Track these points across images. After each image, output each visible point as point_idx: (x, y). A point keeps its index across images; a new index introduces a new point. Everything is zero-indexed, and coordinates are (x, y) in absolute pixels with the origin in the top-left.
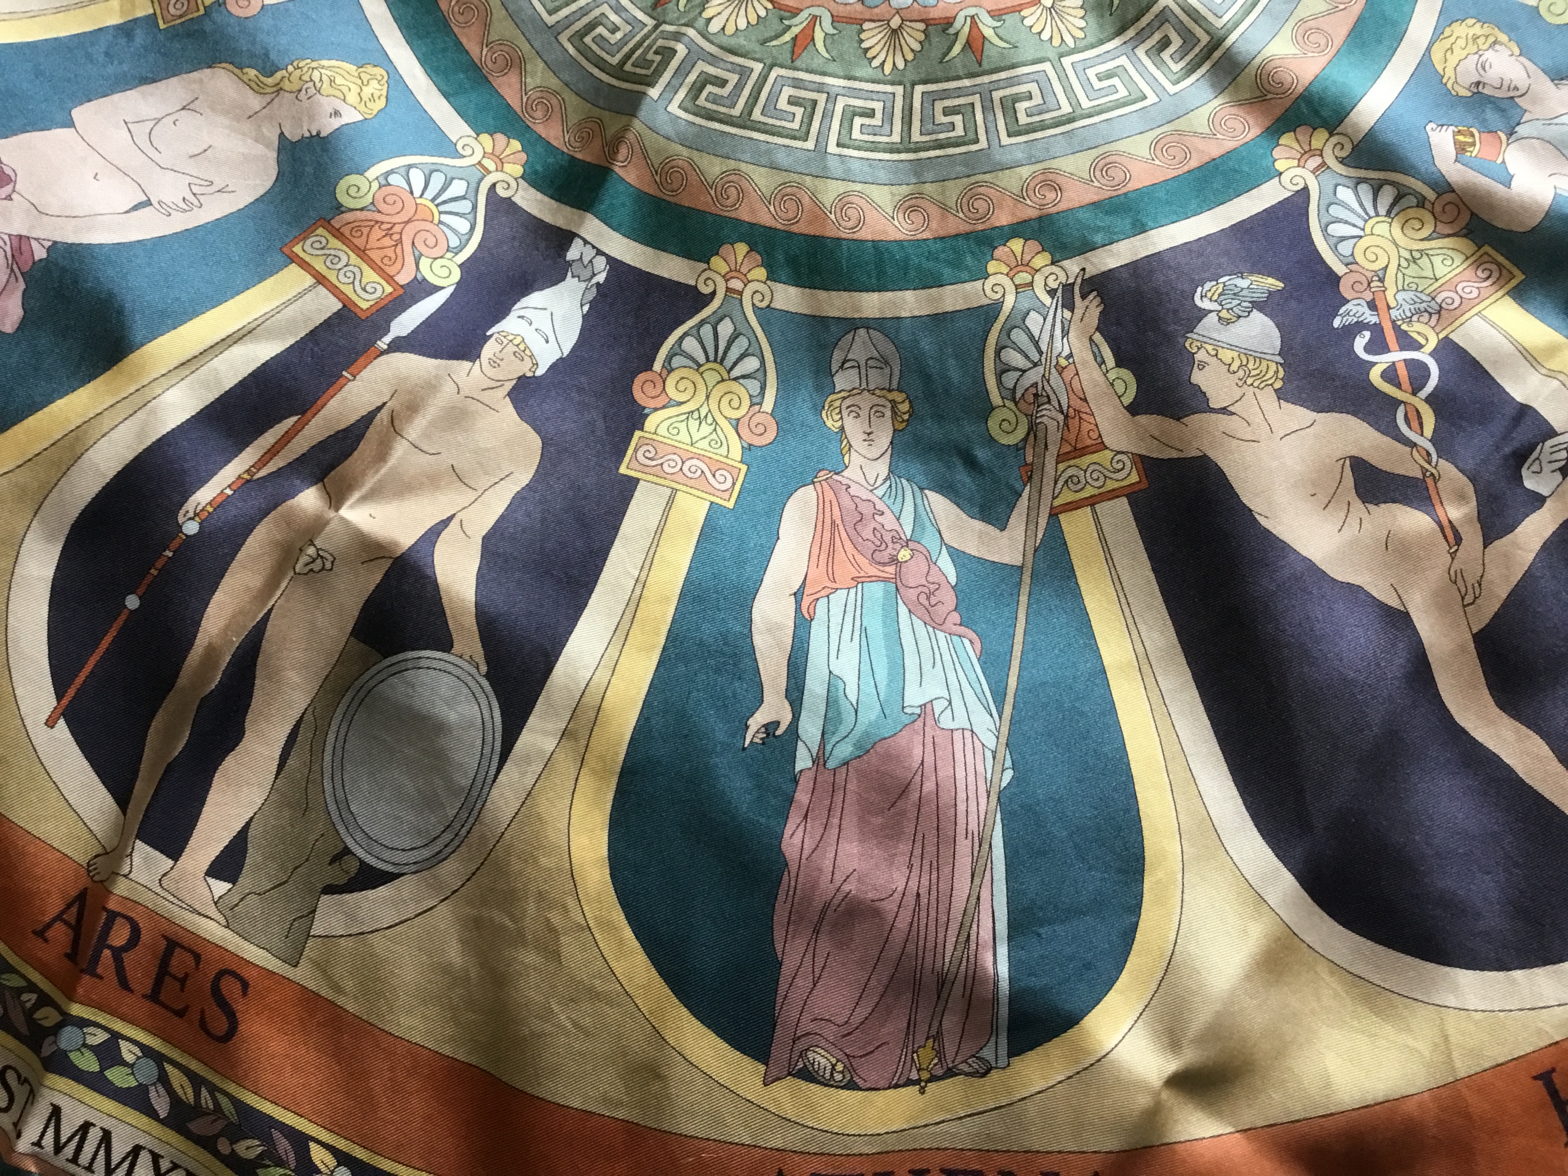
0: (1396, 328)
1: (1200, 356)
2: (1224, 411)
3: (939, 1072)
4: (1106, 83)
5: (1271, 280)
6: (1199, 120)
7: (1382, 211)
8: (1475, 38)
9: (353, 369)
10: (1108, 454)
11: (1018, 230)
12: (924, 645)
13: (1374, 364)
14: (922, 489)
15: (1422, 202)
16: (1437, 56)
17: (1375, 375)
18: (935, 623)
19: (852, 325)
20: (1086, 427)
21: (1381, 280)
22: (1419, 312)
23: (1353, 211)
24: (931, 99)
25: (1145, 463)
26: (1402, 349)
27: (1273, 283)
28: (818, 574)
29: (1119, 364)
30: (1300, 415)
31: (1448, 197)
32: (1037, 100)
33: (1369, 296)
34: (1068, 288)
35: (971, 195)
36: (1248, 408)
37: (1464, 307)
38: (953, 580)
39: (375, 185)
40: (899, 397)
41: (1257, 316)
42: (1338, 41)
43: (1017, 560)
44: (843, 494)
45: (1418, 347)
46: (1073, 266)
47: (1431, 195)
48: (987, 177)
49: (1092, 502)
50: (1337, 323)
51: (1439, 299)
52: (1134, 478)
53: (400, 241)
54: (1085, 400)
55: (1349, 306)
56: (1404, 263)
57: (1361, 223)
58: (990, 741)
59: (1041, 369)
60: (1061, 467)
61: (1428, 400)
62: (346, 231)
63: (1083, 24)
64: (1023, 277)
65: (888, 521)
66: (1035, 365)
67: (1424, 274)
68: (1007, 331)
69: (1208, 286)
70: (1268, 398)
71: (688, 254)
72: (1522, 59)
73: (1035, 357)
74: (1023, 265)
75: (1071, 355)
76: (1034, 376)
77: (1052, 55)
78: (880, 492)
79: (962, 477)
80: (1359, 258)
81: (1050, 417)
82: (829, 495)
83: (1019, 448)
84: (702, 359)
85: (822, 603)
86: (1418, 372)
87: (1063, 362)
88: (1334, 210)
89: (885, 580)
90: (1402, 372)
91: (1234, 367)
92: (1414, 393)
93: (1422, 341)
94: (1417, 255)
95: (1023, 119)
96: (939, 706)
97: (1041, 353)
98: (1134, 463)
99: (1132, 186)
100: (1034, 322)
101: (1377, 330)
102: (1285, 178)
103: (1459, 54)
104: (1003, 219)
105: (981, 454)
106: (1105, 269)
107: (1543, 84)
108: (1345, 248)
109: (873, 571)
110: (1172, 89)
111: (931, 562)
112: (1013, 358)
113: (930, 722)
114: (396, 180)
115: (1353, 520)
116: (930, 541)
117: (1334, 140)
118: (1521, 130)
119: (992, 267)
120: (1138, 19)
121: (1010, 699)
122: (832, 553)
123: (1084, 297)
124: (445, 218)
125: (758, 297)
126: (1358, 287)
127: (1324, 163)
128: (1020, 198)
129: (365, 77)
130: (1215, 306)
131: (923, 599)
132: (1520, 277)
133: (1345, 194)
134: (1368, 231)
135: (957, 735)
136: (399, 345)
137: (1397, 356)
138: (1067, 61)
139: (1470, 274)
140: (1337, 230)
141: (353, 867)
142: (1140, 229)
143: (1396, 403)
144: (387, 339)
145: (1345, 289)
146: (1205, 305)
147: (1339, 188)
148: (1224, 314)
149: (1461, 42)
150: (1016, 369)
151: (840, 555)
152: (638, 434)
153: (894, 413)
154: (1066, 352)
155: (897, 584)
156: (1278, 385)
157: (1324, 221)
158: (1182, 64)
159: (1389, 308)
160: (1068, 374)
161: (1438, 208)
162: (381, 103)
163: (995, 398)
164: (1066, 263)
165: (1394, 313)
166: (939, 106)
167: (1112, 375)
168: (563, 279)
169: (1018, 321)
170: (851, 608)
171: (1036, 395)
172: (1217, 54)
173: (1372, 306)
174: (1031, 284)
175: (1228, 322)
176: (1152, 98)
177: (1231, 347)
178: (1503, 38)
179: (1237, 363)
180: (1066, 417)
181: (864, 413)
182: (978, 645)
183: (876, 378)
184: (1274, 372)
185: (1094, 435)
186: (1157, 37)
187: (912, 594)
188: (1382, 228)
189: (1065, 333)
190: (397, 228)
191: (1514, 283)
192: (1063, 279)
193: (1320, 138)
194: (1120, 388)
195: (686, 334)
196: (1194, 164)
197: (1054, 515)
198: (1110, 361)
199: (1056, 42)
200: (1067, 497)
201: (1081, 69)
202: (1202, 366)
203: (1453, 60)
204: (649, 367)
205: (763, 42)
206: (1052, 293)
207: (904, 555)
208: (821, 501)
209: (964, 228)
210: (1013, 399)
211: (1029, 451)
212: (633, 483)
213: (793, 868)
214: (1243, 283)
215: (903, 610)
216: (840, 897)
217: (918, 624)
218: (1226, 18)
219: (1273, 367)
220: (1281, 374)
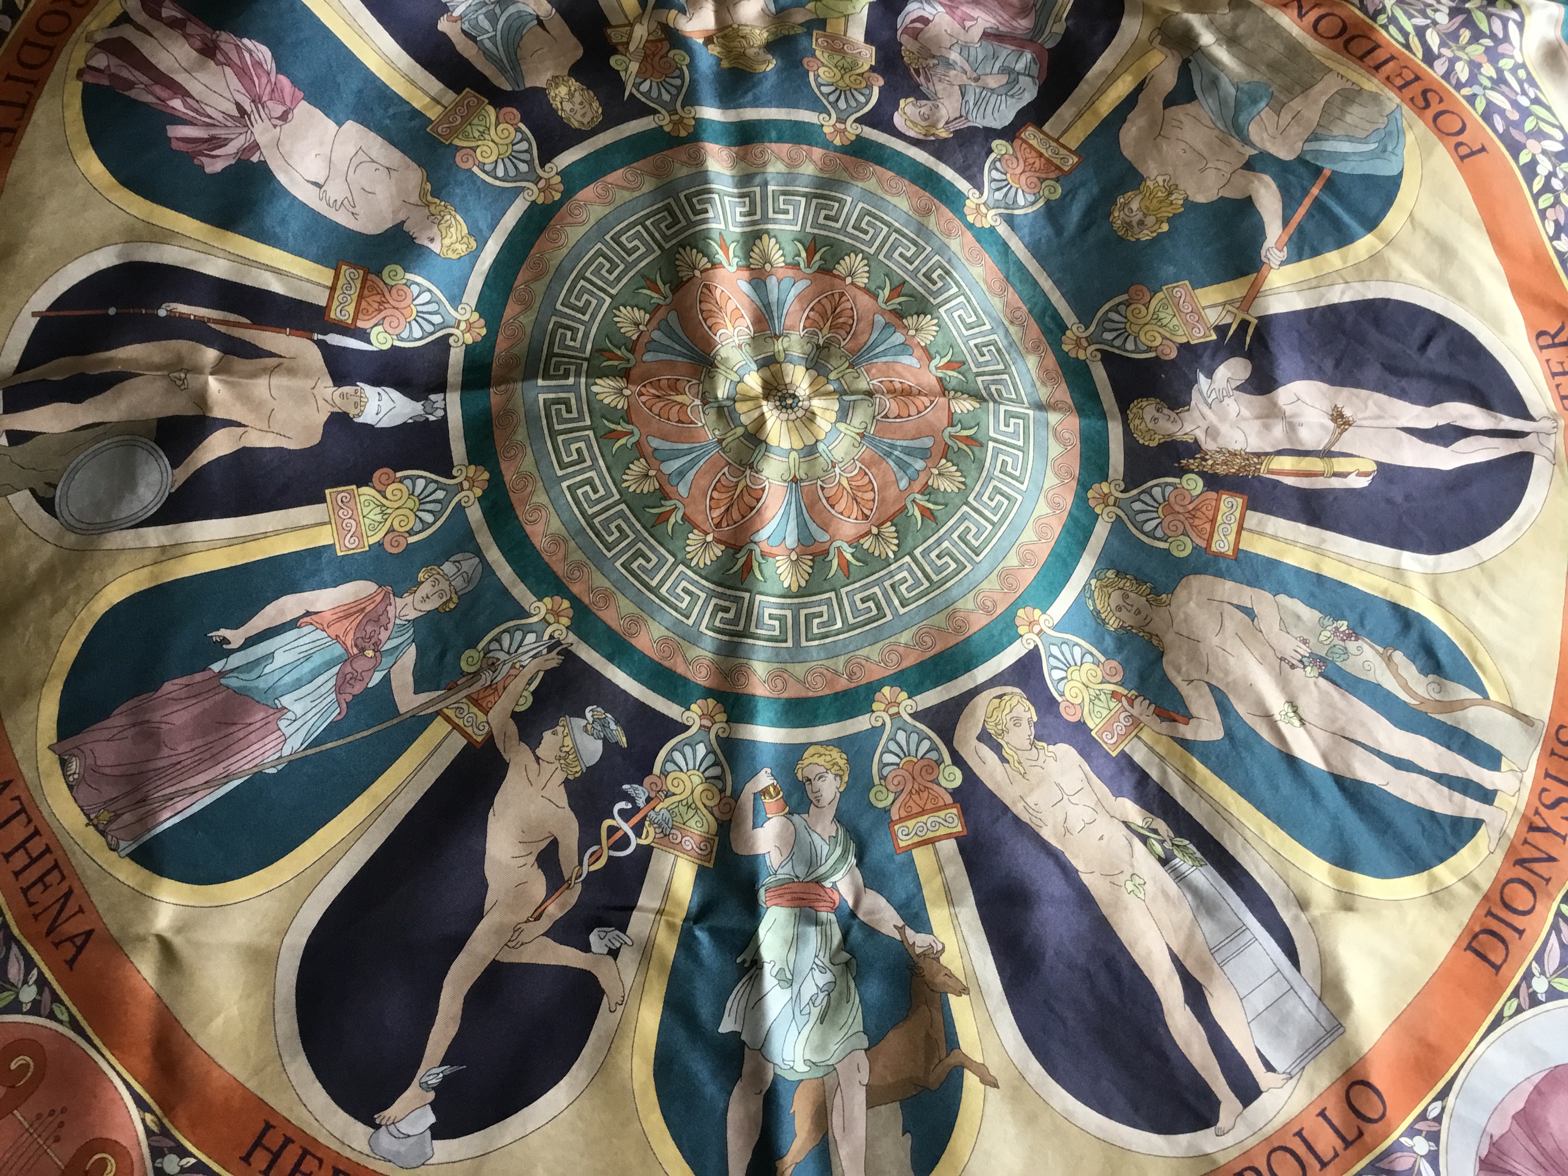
0: (644, 819)
1: (559, 729)
2: (538, 759)
3: (101, 827)
4: (682, 594)
5: (624, 739)
6: (694, 652)
7: (707, 774)
8: (836, 764)
9: (293, 331)
10: (484, 719)
11: (575, 601)
12: (323, 690)
13: (614, 818)
14: (413, 641)
15: (722, 791)
16: (811, 750)
17: (607, 823)
18: (339, 689)
19: (478, 553)
20: (491, 698)
21: (666, 796)
22: (660, 826)
23: (695, 759)
24: (621, 515)
25: (490, 738)
26: (632, 828)
27: (624, 741)
28: (328, 617)
29: (533, 693)
30: (562, 799)
31: (732, 801)
32: (649, 566)
33: (653, 795)
34: (559, 643)
35: (579, 566)
36: (547, 769)
37: (677, 847)
38: (370, 685)
39: (404, 281)
40: (455, 599)
41: (600, 743)
42: (785, 695)
43: (402, 710)
44: (383, 605)
45: (638, 835)
46: (572, 638)
47: (728, 792)
48: (593, 568)
49: (455, 727)
50: (626, 787)
51: (673, 831)
52: (479, 739)
53: (380, 311)
54: (505, 688)
55: (640, 788)
56: (684, 803)
57: (691, 766)
58: (286, 751)
59: (507, 657)
60: (464, 700)
61: (610, 858)
62: (369, 283)
63: (709, 563)
64: (550, 618)
65: (384, 635)
66: (508, 653)
67: (684, 815)
68: (518, 628)
69: (599, 709)
70: (560, 777)
71: (469, 453)
72: (838, 795)
73: (512, 651)
74: (557, 614)
75: (524, 667)
76: (502, 656)
77: (680, 557)
78: (398, 622)
79: (432, 656)
80: (670, 778)
81: (486, 678)
82: (378, 599)
83: (463, 674)
84: (416, 493)
85: (312, 628)
86: (625, 842)
87: (517, 666)
88: (688, 750)
89: (346, 650)
90: (619, 835)
91: (564, 749)
92: (609, 848)
93: (644, 836)
94: (693, 806)
95: (634, 566)
96: (290, 715)
97: (516, 651)
98: (487, 733)
99: (633, 641)
100: (531, 638)
101: (636, 809)
102: (688, 713)
103: (821, 761)
104: (576, 589)
105: (449, 658)
106: (578, 654)
107: (831, 813)
108: (670, 766)
109: (349, 643)
110: (703, 628)
111: (374, 669)
112: (506, 640)
113: (278, 715)
114: (415, 289)
115: (522, 861)
116: (387, 661)
117: (724, 725)
118: (796, 818)
119: (547, 600)
120: (729, 588)
121: (318, 749)
122: (346, 617)
123: (558, 654)
124: (414, 323)
125: (466, 499)
126: (653, 786)
127: (709, 728)
128: (591, 590)
129: (465, 240)
130: (591, 720)
131: (348, 677)
132: (711, 865)
133: (701, 750)
134: (689, 773)
135: (278, 733)
136: (322, 346)
137: (626, 828)
138: (681, 568)
139: (698, 839)
140: (677, 756)
141: (49, 495)
142: (611, 658)
143: (599, 843)
144: (321, 337)
145: (647, 780)
146: (589, 715)
147: (702, 745)
148: (589, 727)
149: (828, 758)
150: (501, 645)
151: (346, 623)
152: (354, 487)
153: (445, 603)
154: (524, 664)
155: (349, 659)
156: (571, 777)
157: (678, 747)
158: (722, 626)
159: (654, 809)
160: (513, 672)
161: (724, 801)
162: (455, 256)
163: (481, 646)
164: (571, 634)
165: (652, 813)
166: (620, 521)
167: (525, 693)
168: (418, 400)
169: (526, 630)
170: (318, 643)
171: (493, 664)
172: (736, 639)
173: (648, 800)
174: (550, 624)
175: (586, 731)
176: (690, 622)
177: (574, 740)
178: (846, 778)
179: (567, 749)
180: (491, 685)
181: (436, 588)
182: (340, 718)
183: (458, 583)
184: (576, 771)
185: (490, 705)
186: (727, 604)
187: (348, 669)
188: (696, 780)
189: (534, 657)
190: (386, 305)
191: (706, 864)
192: (562, 638)
193: (722, 717)
194: (522, 701)
195: (425, 478)
196: (666, 664)
197: (438, 713)
198: (533, 687)
199: (689, 556)
200: (450, 713)
201: (682, 576)
202: (554, 733)
203: (815, 759)
204: (396, 471)
205: (603, 417)
206: (551, 637)
207: (370, 653)
208: (371, 597)
209: (560, 573)
210: (485, 654)
211: (464, 679)
212: (323, 500)
213: (159, 694)
214: (613, 726)
215: (336, 670)
216: (157, 725)
217: (332, 682)
218: (759, 631)
219: (578, 769)
220: (577, 775)
